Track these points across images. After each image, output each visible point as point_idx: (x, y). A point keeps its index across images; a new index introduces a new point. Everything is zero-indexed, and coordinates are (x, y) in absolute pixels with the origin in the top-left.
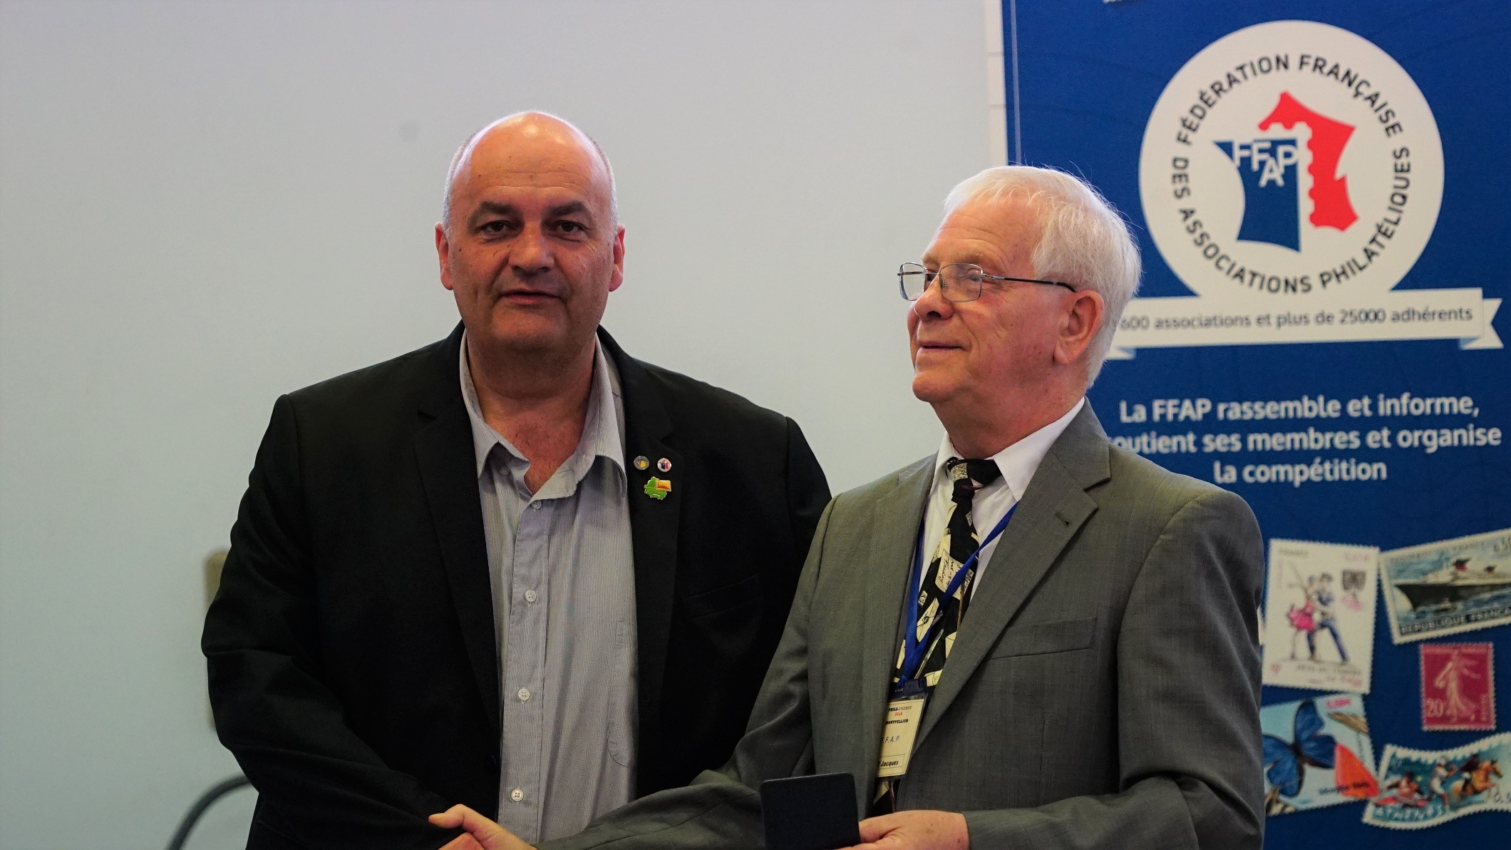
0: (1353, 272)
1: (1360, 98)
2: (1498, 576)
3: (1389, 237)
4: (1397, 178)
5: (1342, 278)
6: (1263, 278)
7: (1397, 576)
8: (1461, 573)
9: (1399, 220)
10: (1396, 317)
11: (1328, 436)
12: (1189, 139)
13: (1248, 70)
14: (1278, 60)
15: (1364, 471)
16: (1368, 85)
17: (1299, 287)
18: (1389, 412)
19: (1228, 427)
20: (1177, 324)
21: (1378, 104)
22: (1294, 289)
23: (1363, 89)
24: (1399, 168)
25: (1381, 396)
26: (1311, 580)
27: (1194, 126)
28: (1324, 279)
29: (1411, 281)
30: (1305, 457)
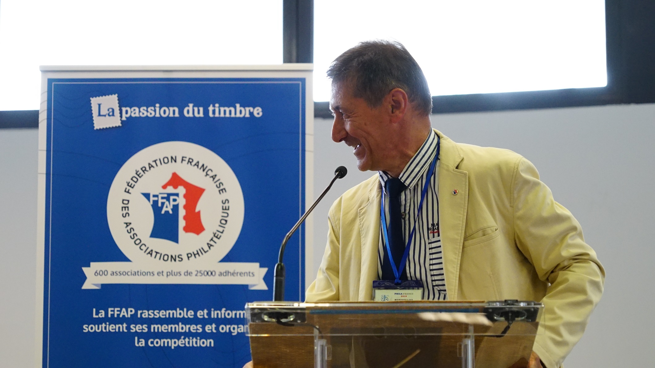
0: (202, 254)
1: (208, 177)
3: (219, 238)
4: (223, 212)
5: (197, 256)
6: (161, 254)
9: (223, 231)
10: (221, 274)
11: (188, 326)
12: (130, 191)
13: (158, 162)
14: (172, 158)
15: (203, 343)
16: (212, 171)
17: (177, 259)
18: (216, 317)
19: (142, 321)
20: (121, 274)
21: (216, 180)
22: (175, 260)
23: (209, 172)
24: (224, 208)
25: (213, 309)
27: (132, 186)
28: (189, 256)
29: (228, 258)
30: (177, 335)
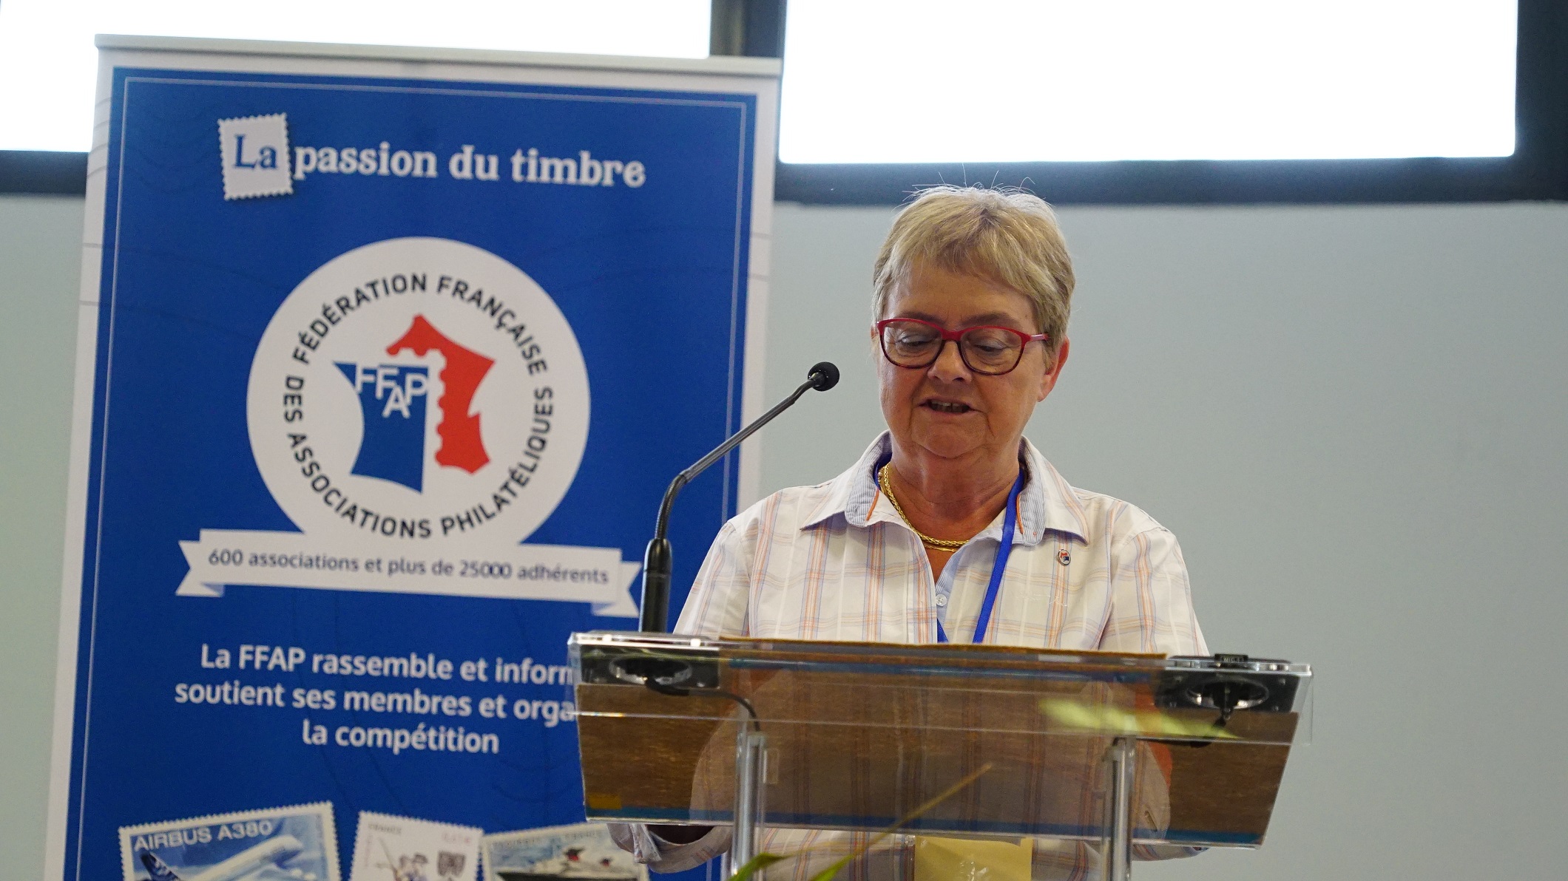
0: (480, 520)
1: (503, 330)
2: (614, 870)
3: (523, 484)
4: (537, 420)
5: (467, 526)
6: (377, 518)
7: (500, 864)
8: (573, 864)
9: (535, 466)
10: (524, 574)
11: (436, 700)
12: (307, 357)
13: (380, 288)
14: (415, 279)
15: (473, 742)
16: (513, 315)
17: (417, 531)
18: (506, 678)
19: (323, 682)
20: (274, 561)
21: (522, 338)
22: (411, 534)
23: (507, 320)
24: (540, 409)
25: (499, 660)
26: (403, 860)
27: (313, 343)
28: (446, 525)
29: (543, 535)
30: (408, 721)
